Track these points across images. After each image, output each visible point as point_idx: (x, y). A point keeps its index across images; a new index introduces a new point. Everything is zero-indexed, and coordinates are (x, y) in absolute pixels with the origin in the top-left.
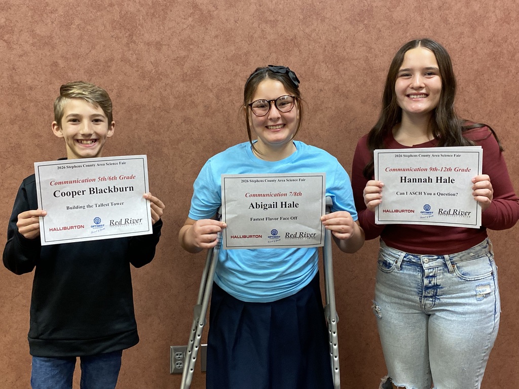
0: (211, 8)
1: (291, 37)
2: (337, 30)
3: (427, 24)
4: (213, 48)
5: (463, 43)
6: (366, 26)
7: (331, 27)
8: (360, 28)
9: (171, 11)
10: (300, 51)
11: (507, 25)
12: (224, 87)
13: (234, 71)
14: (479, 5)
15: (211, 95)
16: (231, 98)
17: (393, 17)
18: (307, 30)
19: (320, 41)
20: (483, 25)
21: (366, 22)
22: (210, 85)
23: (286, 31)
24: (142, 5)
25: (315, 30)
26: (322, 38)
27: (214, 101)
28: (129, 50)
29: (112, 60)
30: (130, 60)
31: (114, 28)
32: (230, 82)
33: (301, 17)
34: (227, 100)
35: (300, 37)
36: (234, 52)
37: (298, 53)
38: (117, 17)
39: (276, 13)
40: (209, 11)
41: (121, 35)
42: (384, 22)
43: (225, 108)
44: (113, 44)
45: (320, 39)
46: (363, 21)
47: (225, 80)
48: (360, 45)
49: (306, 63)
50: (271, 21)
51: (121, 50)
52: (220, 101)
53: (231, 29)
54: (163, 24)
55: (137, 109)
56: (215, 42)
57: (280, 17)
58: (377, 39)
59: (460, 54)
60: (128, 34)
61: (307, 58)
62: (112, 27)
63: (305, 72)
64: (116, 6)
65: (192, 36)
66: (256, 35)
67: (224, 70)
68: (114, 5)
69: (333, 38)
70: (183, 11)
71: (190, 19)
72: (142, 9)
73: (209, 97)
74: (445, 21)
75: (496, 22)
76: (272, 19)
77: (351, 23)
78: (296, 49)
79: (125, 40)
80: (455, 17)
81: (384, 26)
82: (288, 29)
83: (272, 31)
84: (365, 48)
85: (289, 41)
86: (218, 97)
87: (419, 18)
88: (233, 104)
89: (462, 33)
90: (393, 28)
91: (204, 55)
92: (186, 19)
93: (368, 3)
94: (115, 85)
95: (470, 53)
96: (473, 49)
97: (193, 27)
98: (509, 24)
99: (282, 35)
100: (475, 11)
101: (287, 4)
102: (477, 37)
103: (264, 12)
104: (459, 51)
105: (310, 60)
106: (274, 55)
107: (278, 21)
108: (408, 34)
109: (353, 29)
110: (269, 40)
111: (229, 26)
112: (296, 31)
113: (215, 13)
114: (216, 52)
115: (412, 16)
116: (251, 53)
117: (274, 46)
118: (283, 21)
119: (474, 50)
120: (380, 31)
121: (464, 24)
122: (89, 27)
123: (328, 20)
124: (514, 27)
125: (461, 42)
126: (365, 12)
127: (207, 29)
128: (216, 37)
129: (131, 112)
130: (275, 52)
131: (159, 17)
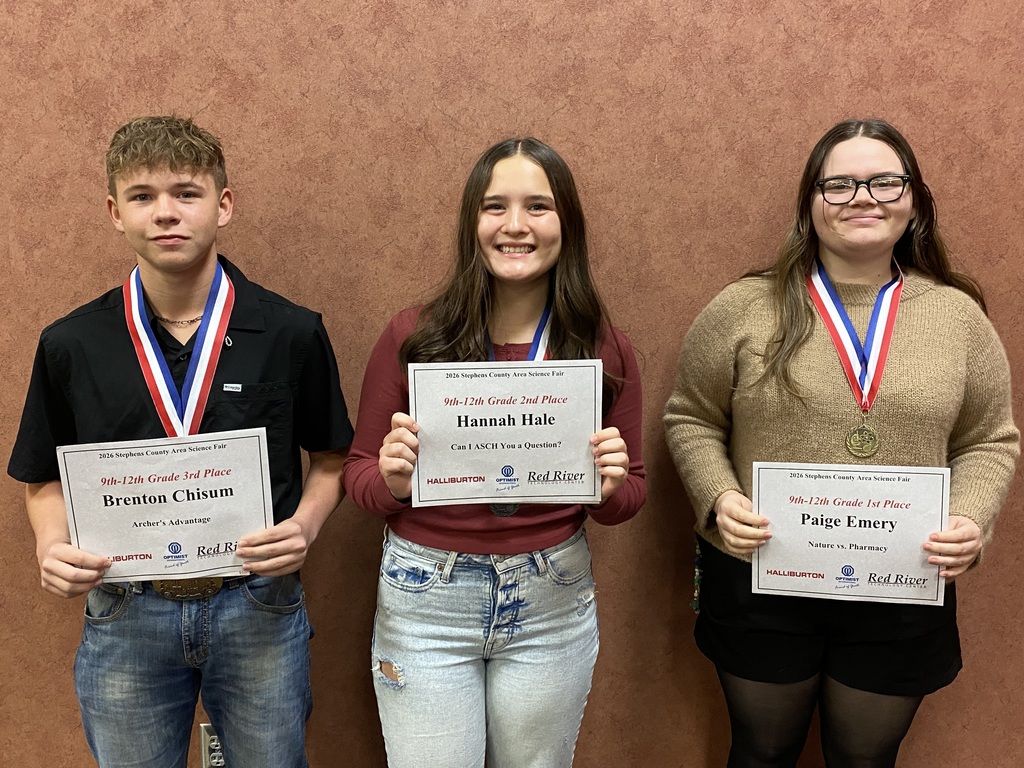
0: (253, 67)
1: (418, 124)
2: (512, 109)
3: (700, 94)
4: (261, 147)
5: (781, 131)
6: (573, 101)
7: (500, 103)
8: (560, 104)
9: (174, 76)
10: (437, 152)
11: (874, 92)
12: (285, 224)
13: (304, 193)
14: (812, 53)
15: (259, 240)
16: (300, 246)
17: (627, 81)
18: (450, 111)
19: (477, 131)
20: (821, 93)
21: (570, 93)
22: (256, 222)
23: (406, 112)
24: (116, 66)
25: (467, 109)
26: (480, 125)
27: (268, 252)
28: (95, 154)
29: (63, 174)
30: (97, 174)
31: (65, 113)
32: (297, 214)
33: (438, 84)
34: (293, 249)
35: (437, 124)
36: (302, 155)
37: (434, 156)
38: (69, 91)
39: (386, 75)
40: (249, 75)
41: (77, 126)
42: (610, 91)
43: (290, 266)
44: (63, 142)
45: (478, 128)
46: (564, 91)
47: (287, 211)
48: (560, 138)
49: (450, 175)
50: (374, 92)
51: (79, 155)
52: (278, 253)
53: (295, 109)
54: (160, 101)
55: (116, 269)
56: (264, 134)
57: (393, 83)
58: (596, 127)
59: (772, 153)
60: (91, 122)
61: (452, 166)
62: (60, 110)
63: (449, 194)
64: (65, 69)
65: (218, 125)
66: (345, 121)
67: (283, 191)
68: (62, 68)
69: (504, 125)
70: (198, 77)
71: (212, 92)
72: (116, 72)
73: (255, 243)
74: (740, 86)
75: (849, 86)
76: (378, 87)
77: (540, 95)
78: (429, 149)
79: (87, 136)
80: (759, 78)
81: (610, 99)
82: (410, 108)
83: (377, 113)
84: (571, 145)
85: (414, 133)
86: (272, 244)
87: (683, 82)
88: (304, 258)
89: (776, 111)
90: (629, 103)
91: (243, 161)
92: (204, 91)
93: (574, 53)
94: (71, 222)
95: (795, 152)
96: (800, 143)
97: (220, 106)
98: (878, 90)
99: (399, 119)
100: (803, 65)
101: (406, 58)
102: (809, 118)
103: (360, 75)
104: (770, 149)
105: (458, 170)
106: (384, 160)
107: (388, 92)
108: (661, 116)
109: (545, 106)
110: (373, 131)
111: (291, 103)
112: (427, 111)
113: (261, 77)
114: (266, 155)
115: (669, 77)
116: (338, 156)
117: (384, 142)
118: (401, 91)
119: (803, 144)
120: (602, 109)
121: (780, 90)
122: (14, 110)
123: (492, 88)
124: (890, 95)
125: (774, 129)
126: (570, 71)
127: (247, 110)
128: (266, 125)
129: (103, 274)
130: (386, 154)
131: (150, 88)
